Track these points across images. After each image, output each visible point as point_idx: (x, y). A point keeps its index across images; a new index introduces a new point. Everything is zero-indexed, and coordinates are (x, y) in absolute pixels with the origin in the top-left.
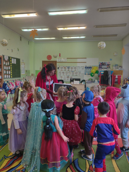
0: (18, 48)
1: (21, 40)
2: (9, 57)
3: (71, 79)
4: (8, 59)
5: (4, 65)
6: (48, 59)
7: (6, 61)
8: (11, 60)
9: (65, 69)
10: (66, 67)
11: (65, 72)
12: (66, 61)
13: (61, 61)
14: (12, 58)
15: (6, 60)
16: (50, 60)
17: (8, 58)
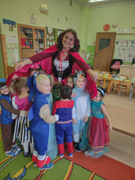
0: (66, 17)
1: (71, 5)
2: (54, 30)
3: (133, 59)
4: (52, 32)
5: (47, 40)
6: (104, 30)
7: (49, 35)
8: (57, 32)
9: (127, 44)
10: (130, 41)
11: (126, 48)
12: (131, 32)
13: (123, 33)
14: (58, 30)
15: (50, 33)
16: (107, 31)
17: (52, 30)
